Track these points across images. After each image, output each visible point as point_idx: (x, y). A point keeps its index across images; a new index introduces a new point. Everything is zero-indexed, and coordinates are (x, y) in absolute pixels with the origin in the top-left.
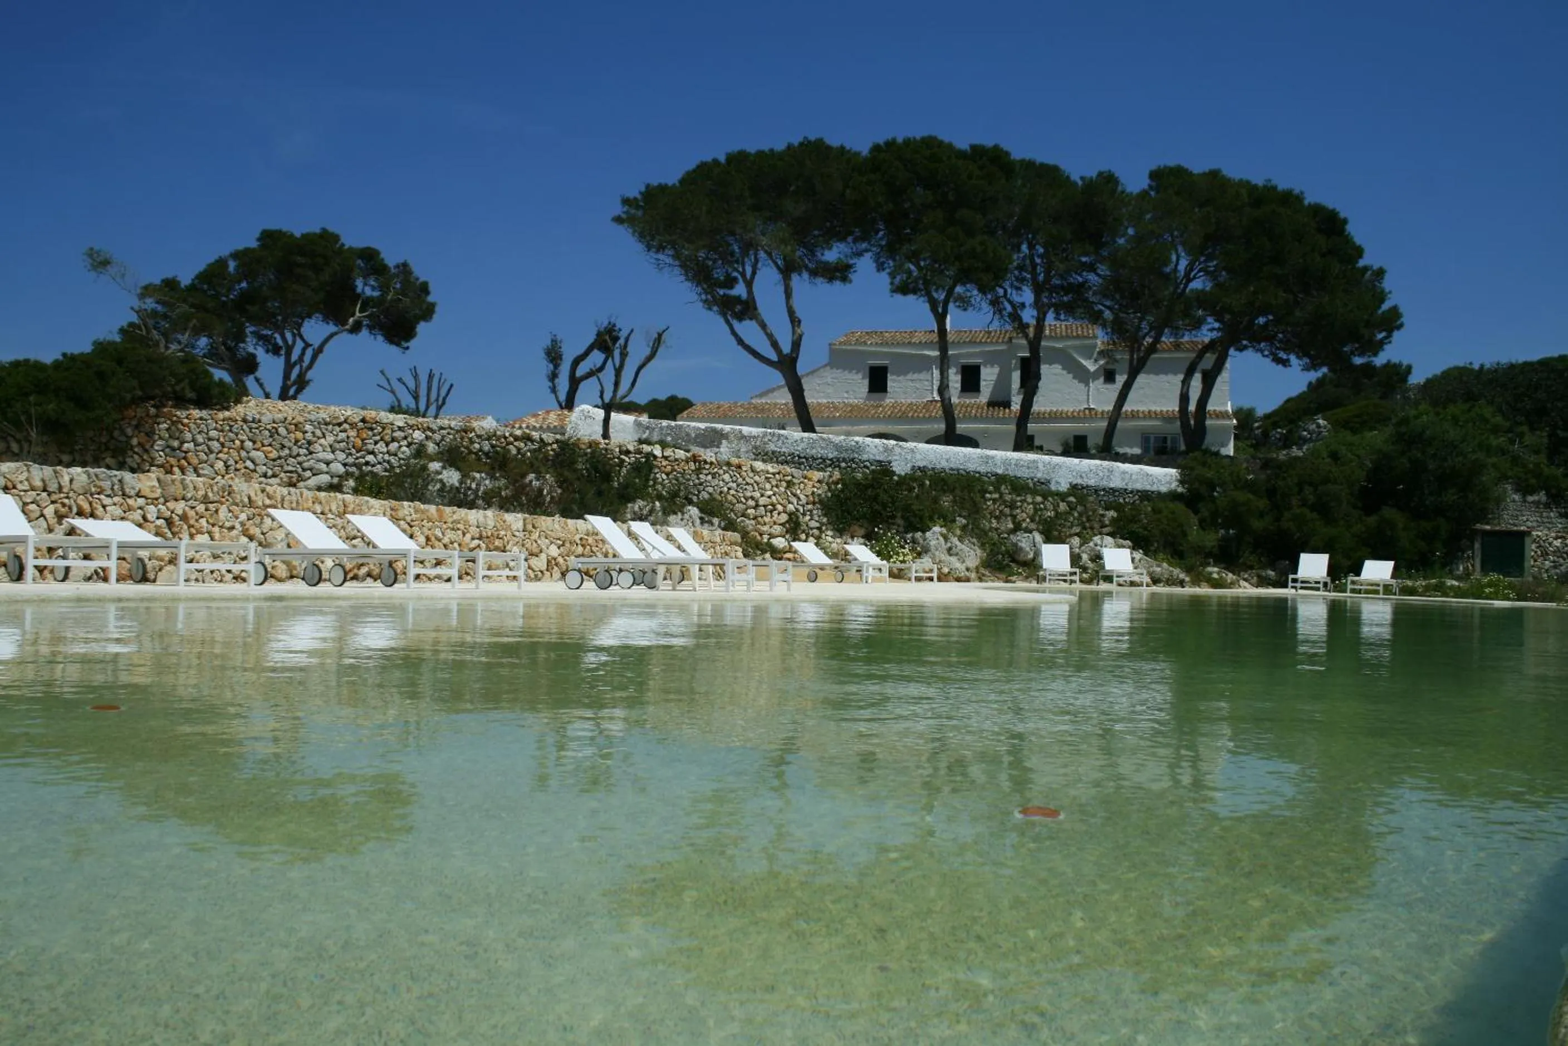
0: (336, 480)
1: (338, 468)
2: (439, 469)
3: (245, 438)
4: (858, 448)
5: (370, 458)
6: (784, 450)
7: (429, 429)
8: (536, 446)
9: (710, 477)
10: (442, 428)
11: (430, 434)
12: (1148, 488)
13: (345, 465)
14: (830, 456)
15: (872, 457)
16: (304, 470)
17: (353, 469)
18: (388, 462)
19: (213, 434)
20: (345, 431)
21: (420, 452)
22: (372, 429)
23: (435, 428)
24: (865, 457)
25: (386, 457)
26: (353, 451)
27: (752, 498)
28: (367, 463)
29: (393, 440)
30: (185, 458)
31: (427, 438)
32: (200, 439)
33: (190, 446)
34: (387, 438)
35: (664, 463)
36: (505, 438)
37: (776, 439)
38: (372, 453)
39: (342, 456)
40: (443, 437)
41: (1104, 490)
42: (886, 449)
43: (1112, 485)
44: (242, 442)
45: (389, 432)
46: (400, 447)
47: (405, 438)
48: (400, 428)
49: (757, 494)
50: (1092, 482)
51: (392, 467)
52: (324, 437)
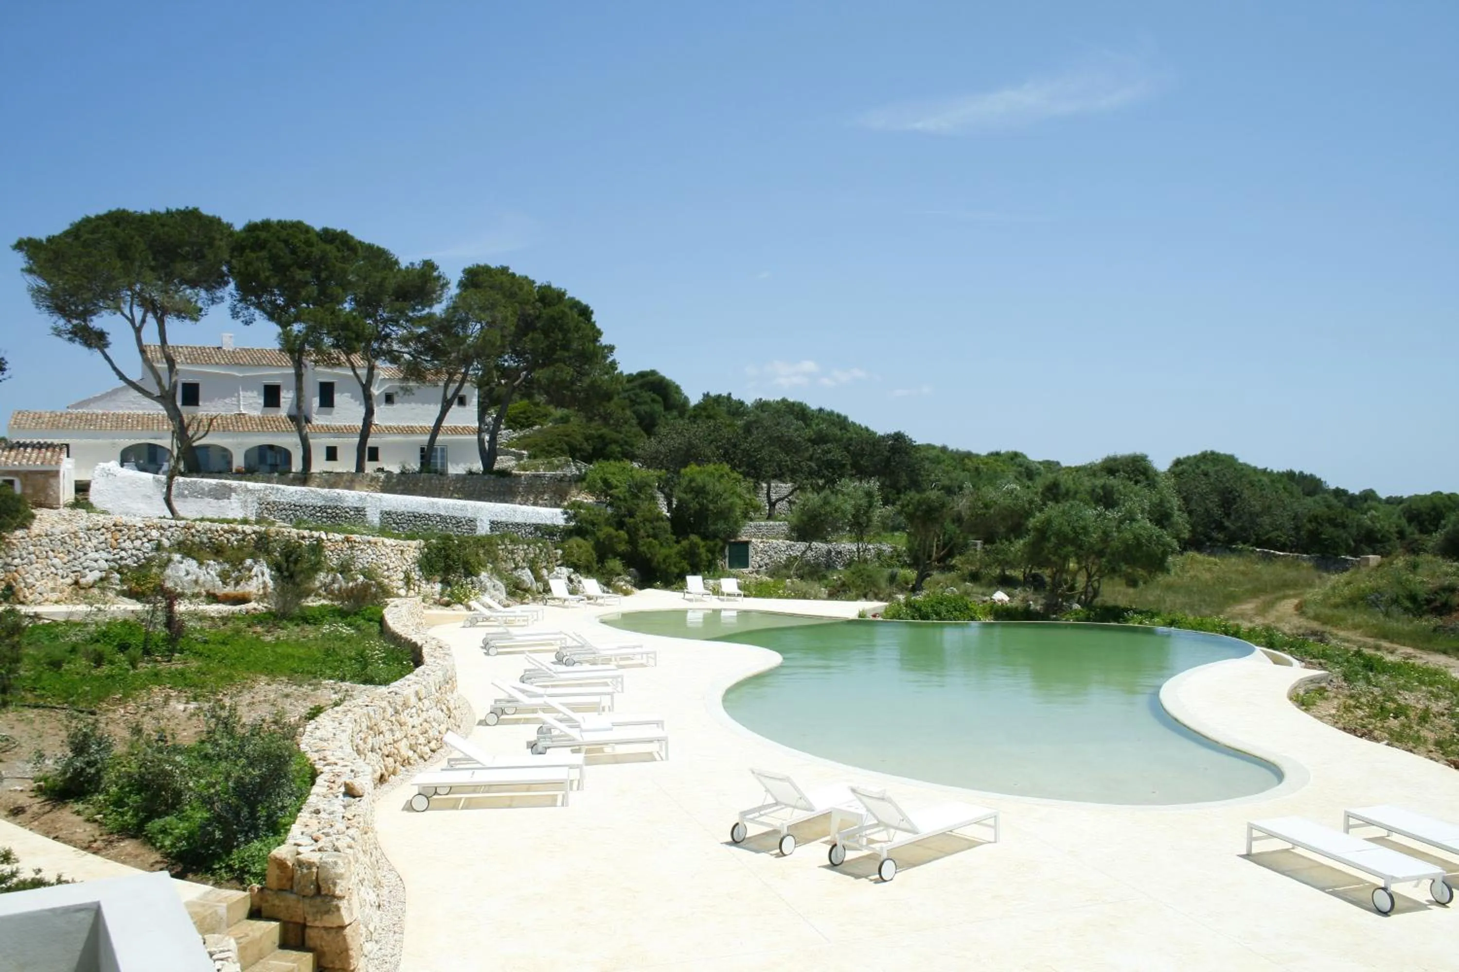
0: (104, 574)
1: (105, 565)
2: (180, 559)
3: (48, 549)
4: (340, 498)
5: (123, 554)
6: (282, 500)
7: (162, 528)
8: (240, 537)
9: (359, 552)
10: (170, 527)
11: (162, 532)
12: (539, 522)
13: (107, 561)
14: (319, 504)
15: (350, 505)
16: (84, 568)
17: (113, 564)
18: (136, 556)
19: (31, 549)
20: (102, 534)
21: (159, 547)
22: (120, 531)
23: (166, 526)
24: (346, 505)
25: (134, 552)
26: (111, 549)
27: (386, 564)
28: (121, 558)
29: (137, 538)
30: (16, 571)
31: (162, 535)
32: (24, 553)
33: (17, 561)
34: (133, 537)
35: (329, 544)
36: (217, 531)
37: (275, 492)
38: (123, 549)
39: (105, 555)
40: (172, 533)
41: (512, 524)
42: (361, 499)
43: (517, 521)
44: (47, 552)
45: (133, 532)
46: (143, 543)
47: (145, 536)
48: (141, 529)
49: (388, 561)
50: (503, 519)
51: (139, 559)
52: (90, 540)
